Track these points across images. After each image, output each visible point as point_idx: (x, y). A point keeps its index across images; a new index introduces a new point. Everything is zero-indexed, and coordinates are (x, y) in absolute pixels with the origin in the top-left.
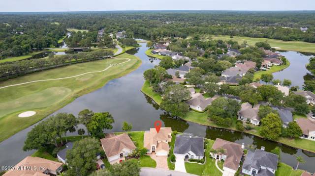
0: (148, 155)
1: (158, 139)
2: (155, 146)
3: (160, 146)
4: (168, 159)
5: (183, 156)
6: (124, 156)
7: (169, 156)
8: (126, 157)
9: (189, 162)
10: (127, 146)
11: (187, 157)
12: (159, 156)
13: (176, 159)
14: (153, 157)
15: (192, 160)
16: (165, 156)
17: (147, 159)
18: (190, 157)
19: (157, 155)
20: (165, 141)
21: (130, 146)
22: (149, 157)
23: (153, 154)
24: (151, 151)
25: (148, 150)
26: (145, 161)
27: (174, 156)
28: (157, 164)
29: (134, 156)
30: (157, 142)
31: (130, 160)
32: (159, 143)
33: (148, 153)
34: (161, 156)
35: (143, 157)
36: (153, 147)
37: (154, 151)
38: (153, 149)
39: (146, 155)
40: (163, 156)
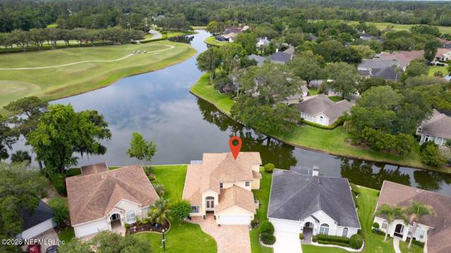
0: (193, 222)
1: (223, 178)
2: (216, 196)
3: (229, 197)
4: (251, 234)
5: (296, 227)
6: (123, 223)
7: (253, 224)
8: (128, 227)
9: (316, 244)
10: (133, 195)
11: (308, 229)
12: (226, 227)
13: (276, 234)
14: (207, 227)
15: (323, 239)
16: (243, 227)
17: (188, 233)
18: (317, 229)
19: (218, 221)
20: (242, 185)
21: (142, 196)
22: (197, 227)
23: (210, 219)
24: (202, 212)
25: (195, 209)
26: (182, 239)
27: (270, 225)
29: (151, 225)
30: (221, 187)
31: (138, 235)
32: (225, 190)
33: (195, 217)
34: (232, 226)
35: (179, 228)
36: (210, 201)
37: (213, 212)
38: (208, 206)
39: (188, 221)
40: (239, 226)
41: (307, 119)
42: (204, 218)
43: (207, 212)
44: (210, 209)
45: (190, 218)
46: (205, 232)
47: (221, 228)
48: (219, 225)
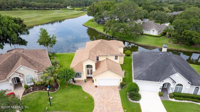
0: (77, 84)
1: (99, 53)
2: (93, 64)
3: (103, 66)
4: (121, 93)
5: (156, 87)
6: (23, 85)
7: (122, 85)
8: (27, 88)
9: (173, 100)
11: (164, 89)
12: (101, 87)
13: (141, 92)
14: (87, 88)
16: (113, 87)
17: (72, 92)
19: (95, 83)
20: (113, 58)
22: (79, 87)
23: (89, 82)
24: (84, 77)
25: (78, 75)
27: (136, 85)
28: (96, 104)
30: (98, 59)
31: (34, 93)
32: (100, 62)
33: (78, 81)
34: (106, 87)
35: (65, 88)
36: (90, 69)
37: (91, 78)
38: (88, 73)
39: (73, 83)
40: (111, 87)
41: (145, 32)
42: (85, 82)
43: (88, 78)
44: (90, 76)
45: (74, 82)
46: (85, 91)
47: (97, 88)
48: (96, 86)
